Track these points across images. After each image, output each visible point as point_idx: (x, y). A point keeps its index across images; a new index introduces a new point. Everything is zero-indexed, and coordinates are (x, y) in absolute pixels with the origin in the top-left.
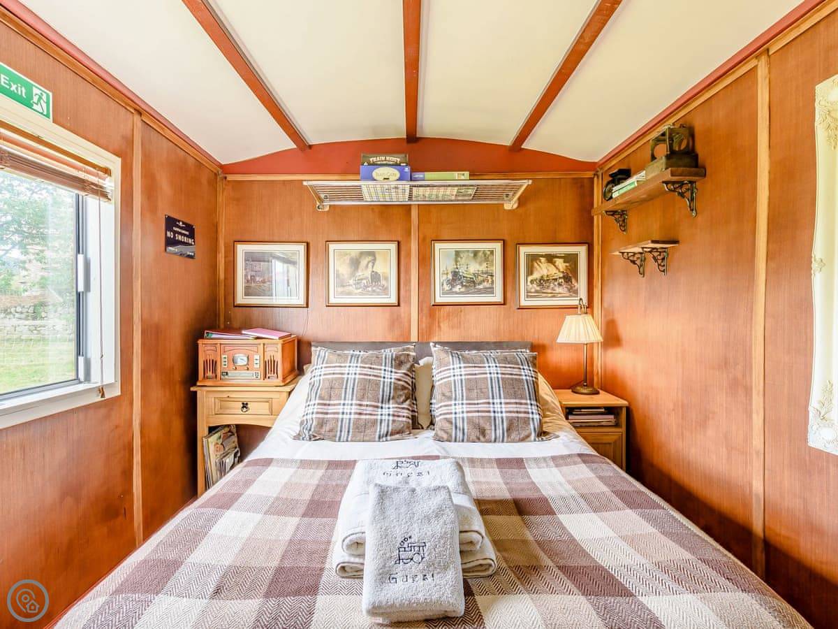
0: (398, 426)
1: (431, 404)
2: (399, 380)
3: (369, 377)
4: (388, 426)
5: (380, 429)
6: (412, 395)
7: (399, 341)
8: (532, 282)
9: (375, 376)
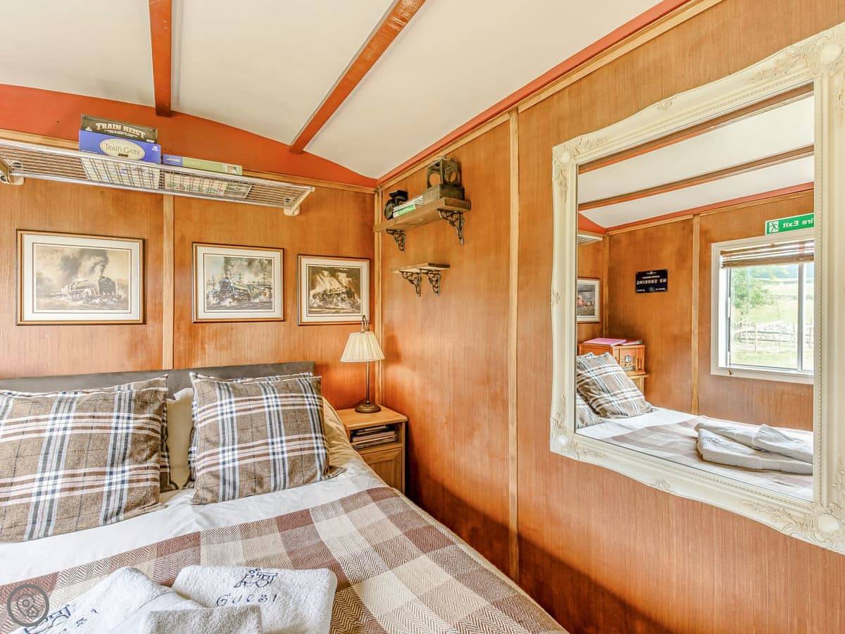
0: (139, 496)
1: (190, 452)
2: (141, 428)
3: (89, 431)
4: (121, 499)
5: (108, 505)
6: (162, 446)
7: (144, 369)
8: (314, 296)
9: (101, 428)
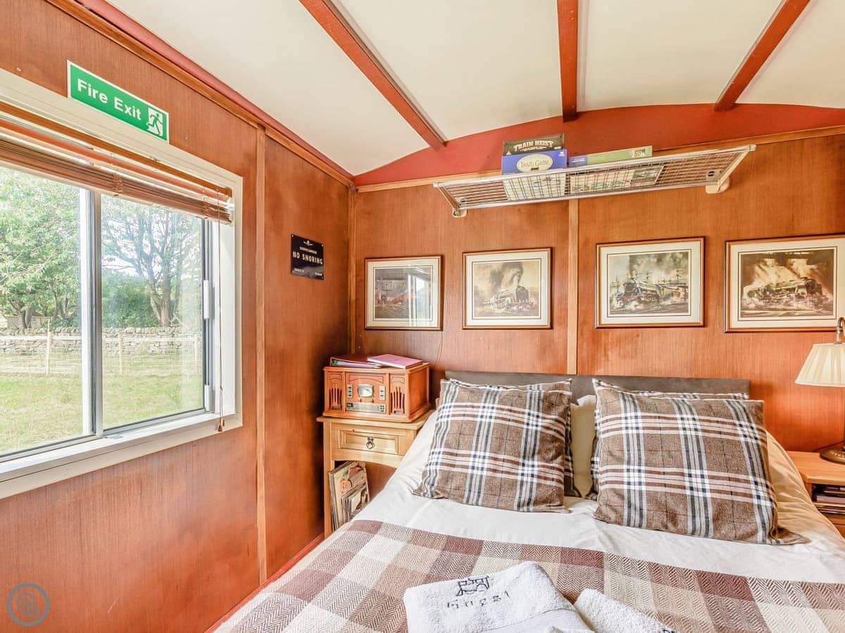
0: (546, 493)
1: (593, 462)
2: (548, 428)
3: (507, 423)
4: (531, 491)
5: (521, 494)
6: (566, 449)
7: (550, 373)
8: (750, 294)
9: (516, 421)
